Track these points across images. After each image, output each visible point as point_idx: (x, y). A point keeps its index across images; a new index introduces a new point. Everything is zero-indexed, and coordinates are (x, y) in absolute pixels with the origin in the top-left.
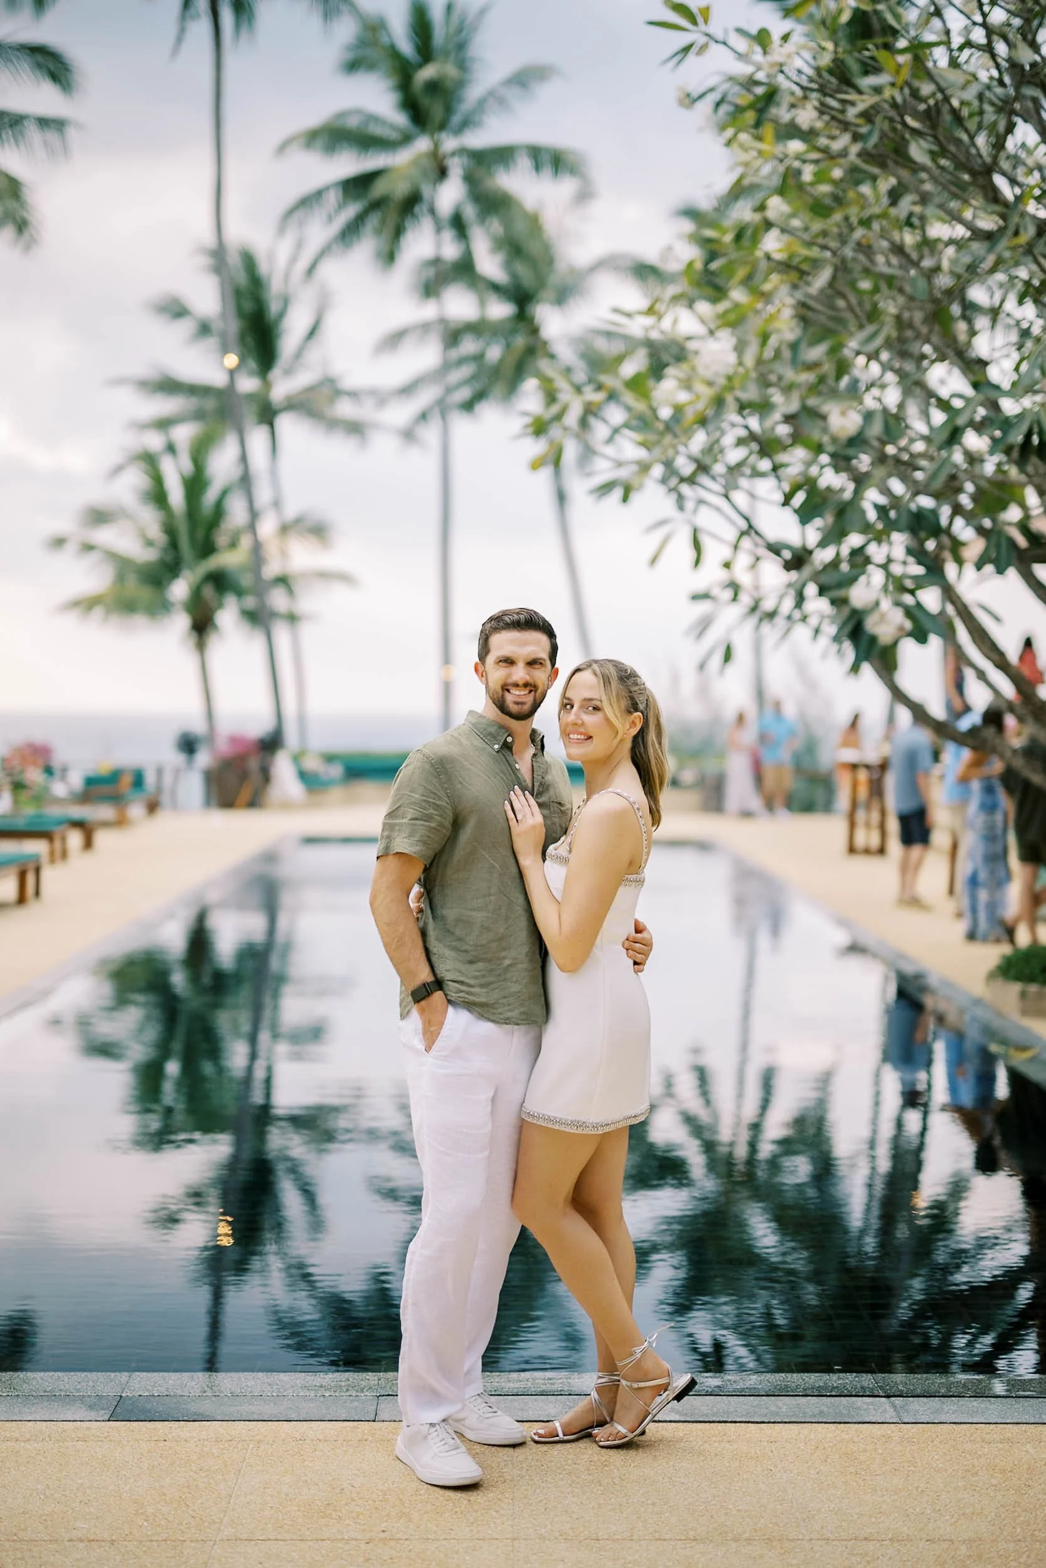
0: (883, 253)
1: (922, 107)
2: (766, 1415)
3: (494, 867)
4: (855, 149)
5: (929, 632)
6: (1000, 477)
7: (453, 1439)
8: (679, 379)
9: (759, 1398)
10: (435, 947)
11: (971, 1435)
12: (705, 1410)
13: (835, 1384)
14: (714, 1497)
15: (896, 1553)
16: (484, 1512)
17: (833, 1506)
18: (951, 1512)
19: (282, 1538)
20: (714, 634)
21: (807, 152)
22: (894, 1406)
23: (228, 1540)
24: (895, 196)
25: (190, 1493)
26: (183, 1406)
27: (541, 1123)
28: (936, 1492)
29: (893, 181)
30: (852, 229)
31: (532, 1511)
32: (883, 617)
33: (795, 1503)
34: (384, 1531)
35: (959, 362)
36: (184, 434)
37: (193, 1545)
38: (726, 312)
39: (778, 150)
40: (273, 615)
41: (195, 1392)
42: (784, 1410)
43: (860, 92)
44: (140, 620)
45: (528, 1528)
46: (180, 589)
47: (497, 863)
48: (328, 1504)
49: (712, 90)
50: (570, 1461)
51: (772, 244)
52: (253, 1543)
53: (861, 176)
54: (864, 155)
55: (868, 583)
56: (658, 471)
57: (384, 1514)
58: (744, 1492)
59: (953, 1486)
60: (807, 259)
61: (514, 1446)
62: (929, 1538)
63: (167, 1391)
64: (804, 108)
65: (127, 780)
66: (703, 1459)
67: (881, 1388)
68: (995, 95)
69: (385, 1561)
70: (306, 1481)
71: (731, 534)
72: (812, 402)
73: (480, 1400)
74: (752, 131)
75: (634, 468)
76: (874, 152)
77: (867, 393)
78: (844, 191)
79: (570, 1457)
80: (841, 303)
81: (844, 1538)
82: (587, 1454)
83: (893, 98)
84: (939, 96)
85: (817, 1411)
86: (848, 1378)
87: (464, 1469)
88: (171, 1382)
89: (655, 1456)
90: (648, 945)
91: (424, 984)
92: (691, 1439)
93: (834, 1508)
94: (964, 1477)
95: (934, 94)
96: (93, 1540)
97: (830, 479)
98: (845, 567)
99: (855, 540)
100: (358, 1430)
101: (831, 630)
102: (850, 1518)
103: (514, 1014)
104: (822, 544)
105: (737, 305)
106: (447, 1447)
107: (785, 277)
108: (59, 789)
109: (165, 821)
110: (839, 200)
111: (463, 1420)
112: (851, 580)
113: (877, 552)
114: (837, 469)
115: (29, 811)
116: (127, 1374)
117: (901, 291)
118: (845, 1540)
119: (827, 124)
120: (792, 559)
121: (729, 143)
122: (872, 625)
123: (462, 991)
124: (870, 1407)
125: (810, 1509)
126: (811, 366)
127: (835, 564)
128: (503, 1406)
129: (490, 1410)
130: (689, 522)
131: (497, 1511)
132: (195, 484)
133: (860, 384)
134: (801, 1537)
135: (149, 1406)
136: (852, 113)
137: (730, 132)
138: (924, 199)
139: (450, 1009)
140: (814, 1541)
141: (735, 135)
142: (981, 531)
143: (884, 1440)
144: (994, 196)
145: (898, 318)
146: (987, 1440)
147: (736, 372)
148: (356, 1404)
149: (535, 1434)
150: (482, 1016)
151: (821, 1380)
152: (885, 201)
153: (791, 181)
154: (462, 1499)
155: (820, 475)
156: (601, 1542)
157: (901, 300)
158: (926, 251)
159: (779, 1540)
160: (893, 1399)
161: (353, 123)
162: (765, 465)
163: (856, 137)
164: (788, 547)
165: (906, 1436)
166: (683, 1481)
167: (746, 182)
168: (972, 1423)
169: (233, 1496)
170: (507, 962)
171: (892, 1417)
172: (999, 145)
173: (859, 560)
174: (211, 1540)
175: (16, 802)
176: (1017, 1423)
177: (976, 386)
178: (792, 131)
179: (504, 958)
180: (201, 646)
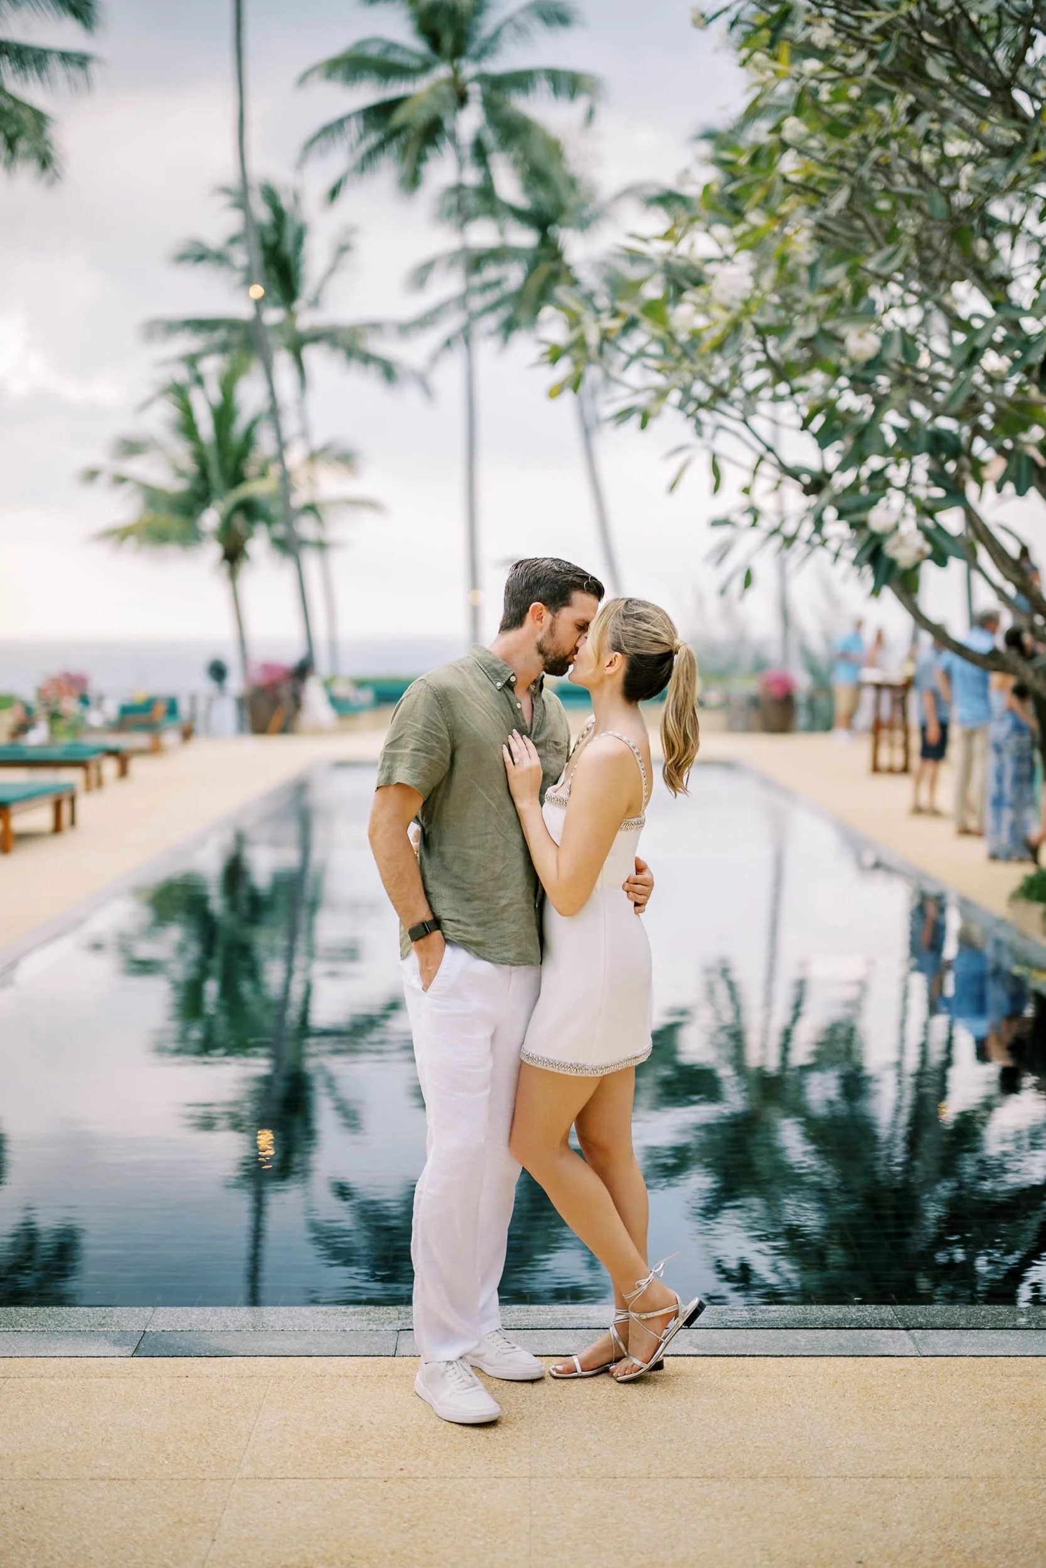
0: (901, 173)
1: (940, 22)
2: (785, 1349)
3: (490, 806)
4: (872, 66)
5: (949, 555)
6: (1020, 398)
7: (471, 1376)
8: (695, 304)
9: (778, 1331)
10: (435, 887)
11: (991, 1368)
12: (724, 1344)
13: (854, 1316)
14: (732, 1433)
15: (914, 1491)
16: (502, 1449)
17: (850, 1443)
18: (969, 1448)
19: (301, 1477)
20: (734, 560)
21: (823, 71)
22: (913, 1338)
23: (247, 1478)
24: (913, 113)
25: (211, 1430)
26: (207, 1342)
27: (539, 1065)
28: (955, 1427)
29: (911, 98)
30: (870, 148)
31: (550, 1448)
32: (902, 542)
33: (812, 1439)
34: (402, 1469)
35: (977, 281)
36: (212, 366)
37: (213, 1483)
38: (744, 235)
39: (794, 69)
40: (303, 543)
41: (217, 1327)
42: (803, 1344)
43: (876, 9)
44: (172, 550)
45: (545, 1465)
46: (211, 518)
47: (494, 802)
48: (347, 1442)
49: (726, 9)
50: (588, 1397)
51: (789, 165)
52: (271, 1481)
53: (880, 94)
54: (879, 72)
55: (888, 507)
56: (675, 396)
57: (403, 1451)
58: (762, 1429)
59: (972, 1421)
60: (822, 180)
61: (532, 1381)
62: (946, 1475)
63: (191, 1326)
64: (819, 26)
65: (161, 708)
66: (721, 1394)
67: (900, 1320)
68: (1013, 7)
69: (403, 1500)
70: (326, 1417)
71: (750, 459)
72: (828, 325)
73: (497, 1336)
74: (768, 50)
75: (650, 394)
76: (889, 69)
77: (885, 315)
78: (861, 109)
79: (588, 1392)
80: (859, 224)
81: (861, 1475)
82: (605, 1389)
83: (909, 14)
84: (957, 11)
85: (836, 1344)
86: (866, 1311)
87: (482, 1406)
88: (194, 1317)
89: (673, 1392)
90: (649, 885)
91: (423, 924)
92: (710, 1373)
93: (851, 1445)
94: (983, 1412)
95: (951, 9)
96: (114, 1479)
97: (850, 401)
98: (864, 490)
99: (875, 462)
100: (378, 1365)
101: (851, 553)
102: (868, 1455)
103: (510, 955)
104: (842, 467)
105: (754, 228)
106: (464, 1385)
107: (802, 200)
108: (95, 718)
109: (200, 750)
110: (855, 119)
111: (482, 1355)
112: (872, 503)
113: (897, 474)
114: (858, 393)
115: (65, 740)
116: (150, 1309)
117: (919, 210)
118: (863, 1477)
119: (843, 41)
120: (811, 483)
121: (744, 63)
122: (891, 549)
123: (459, 930)
124: (890, 1340)
125: (828, 1446)
126: (828, 289)
127: (854, 487)
128: (522, 1340)
129: (509, 1345)
130: (707, 447)
131: (515, 1449)
132: (224, 415)
133: (877, 306)
134: (817, 1474)
135: (172, 1342)
136: (867, 29)
137: (745, 52)
138: (944, 116)
139: (448, 949)
140: (831, 1479)
141: (750, 55)
142: (1001, 451)
143: (903, 1373)
144: (1013, 112)
145: (917, 237)
146: (1006, 1373)
147: (752, 296)
148: (376, 1338)
149: (553, 1369)
150: (478, 955)
151: (839, 1312)
152: (904, 119)
153: (808, 99)
154: (480, 1436)
155: (840, 398)
156: (618, 1479)
157: (919, 219)
158: (945, 169)
159: (796, 1477)
160: (912, 1331)
161: (373, 51)
162: (783, 389)
163: (872, 55)
164: (807, 471)
165: (925, 1370)
166: (701, 1417)
167: (761, 103)
168: (992, 1356)
169: (254, 1433)
170: (504, 902)
171: (911, 1351)
172: (1018, 59)
173: (879, 483)
174: (230, 1479)
175: (52, 731)
176: (1037, 1356)
177: (995, 305)
178: (807, 50)
179: (501, 898)
180: (233, 575)
